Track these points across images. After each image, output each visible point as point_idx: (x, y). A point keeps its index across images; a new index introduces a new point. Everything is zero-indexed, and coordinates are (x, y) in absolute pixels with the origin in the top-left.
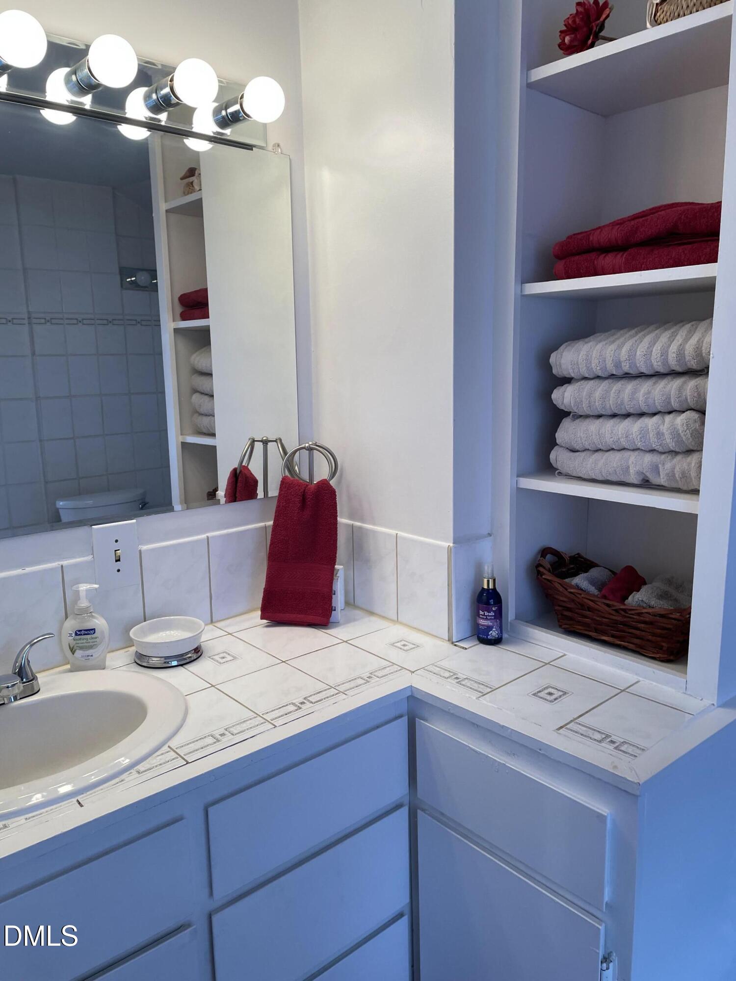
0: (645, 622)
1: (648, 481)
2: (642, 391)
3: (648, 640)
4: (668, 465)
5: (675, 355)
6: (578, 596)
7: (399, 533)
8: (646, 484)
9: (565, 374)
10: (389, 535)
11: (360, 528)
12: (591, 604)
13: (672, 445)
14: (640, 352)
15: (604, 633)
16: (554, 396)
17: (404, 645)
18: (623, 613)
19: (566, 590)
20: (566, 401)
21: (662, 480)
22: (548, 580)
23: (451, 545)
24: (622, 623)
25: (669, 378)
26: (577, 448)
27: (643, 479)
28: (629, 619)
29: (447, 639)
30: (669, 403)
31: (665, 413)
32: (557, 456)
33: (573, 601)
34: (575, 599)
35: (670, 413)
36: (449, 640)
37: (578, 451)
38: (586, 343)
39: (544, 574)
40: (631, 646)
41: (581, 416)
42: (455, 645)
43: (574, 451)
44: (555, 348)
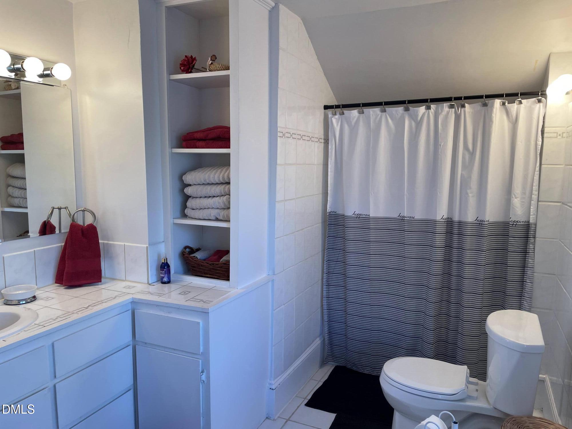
0: (219, 267)
1: (217, 218)
2: (213, 189)
3: (221, 274)
4: (222, 213)
5: (222, 178)
6: (197, 261)
7: (125, 244)
8: (217, 220)
9: (188, 183)
10: (122, 245)
11: (107, 244)
12: (202, 264)
13: (223, 207)
14: (212, 176)
15: (207, 274)
16: (185, 191)
17: (129, 287)
18: (212, 265)
19: (193, 259)
20: (189, 192)
21: (221, 218)
22: (187, 257)
23: (148, 246)
24: (213, 269)
25: (221, 185)
26: (194, 208)
27: (216, 218)
28: (214, 267)
29: (147, 283)
30: (221, 193)
31: (221, 196)
32: (187, 211)
33: (196, 263)
34: (196, 262)
35: (222, 196)
36: (148, 283)
37: (194, 209)
38: (195, 172)
39: (185, 255)
40: (216, 277)
41: (195, 197)
42: (150, 285)
43: (193, 209)
44: (185, 174)
